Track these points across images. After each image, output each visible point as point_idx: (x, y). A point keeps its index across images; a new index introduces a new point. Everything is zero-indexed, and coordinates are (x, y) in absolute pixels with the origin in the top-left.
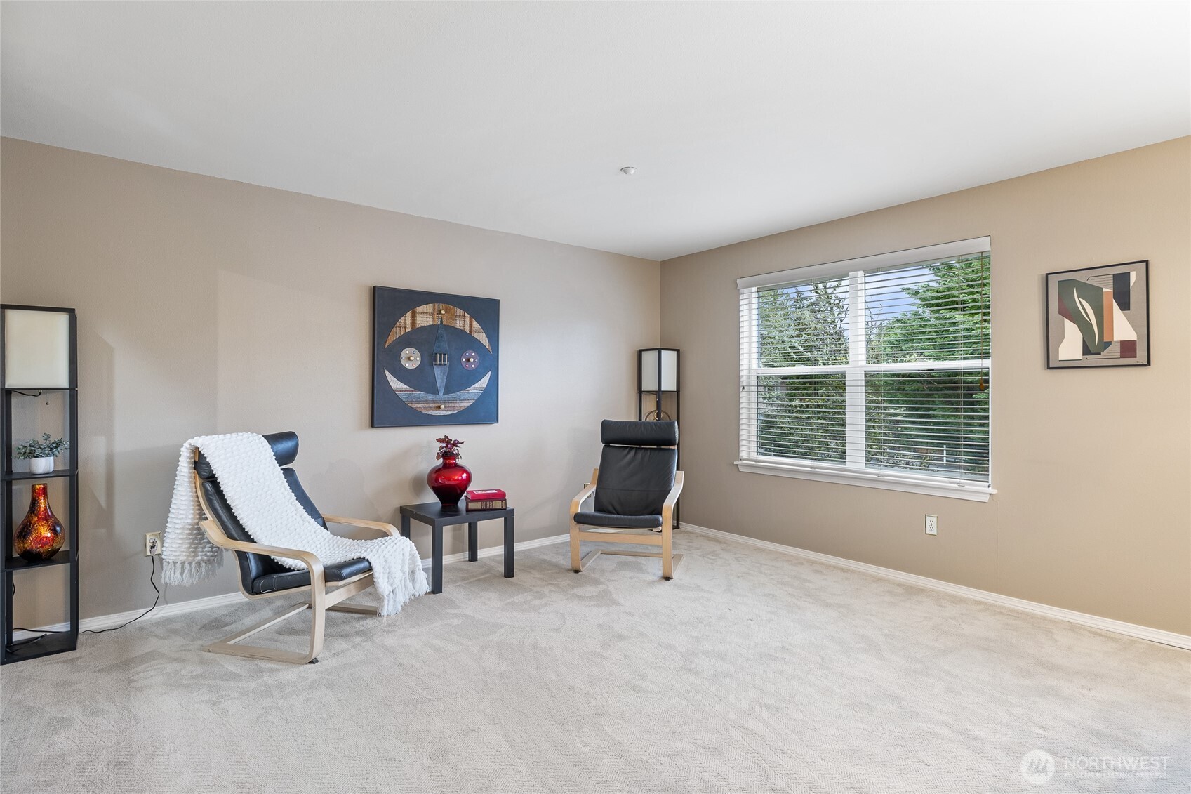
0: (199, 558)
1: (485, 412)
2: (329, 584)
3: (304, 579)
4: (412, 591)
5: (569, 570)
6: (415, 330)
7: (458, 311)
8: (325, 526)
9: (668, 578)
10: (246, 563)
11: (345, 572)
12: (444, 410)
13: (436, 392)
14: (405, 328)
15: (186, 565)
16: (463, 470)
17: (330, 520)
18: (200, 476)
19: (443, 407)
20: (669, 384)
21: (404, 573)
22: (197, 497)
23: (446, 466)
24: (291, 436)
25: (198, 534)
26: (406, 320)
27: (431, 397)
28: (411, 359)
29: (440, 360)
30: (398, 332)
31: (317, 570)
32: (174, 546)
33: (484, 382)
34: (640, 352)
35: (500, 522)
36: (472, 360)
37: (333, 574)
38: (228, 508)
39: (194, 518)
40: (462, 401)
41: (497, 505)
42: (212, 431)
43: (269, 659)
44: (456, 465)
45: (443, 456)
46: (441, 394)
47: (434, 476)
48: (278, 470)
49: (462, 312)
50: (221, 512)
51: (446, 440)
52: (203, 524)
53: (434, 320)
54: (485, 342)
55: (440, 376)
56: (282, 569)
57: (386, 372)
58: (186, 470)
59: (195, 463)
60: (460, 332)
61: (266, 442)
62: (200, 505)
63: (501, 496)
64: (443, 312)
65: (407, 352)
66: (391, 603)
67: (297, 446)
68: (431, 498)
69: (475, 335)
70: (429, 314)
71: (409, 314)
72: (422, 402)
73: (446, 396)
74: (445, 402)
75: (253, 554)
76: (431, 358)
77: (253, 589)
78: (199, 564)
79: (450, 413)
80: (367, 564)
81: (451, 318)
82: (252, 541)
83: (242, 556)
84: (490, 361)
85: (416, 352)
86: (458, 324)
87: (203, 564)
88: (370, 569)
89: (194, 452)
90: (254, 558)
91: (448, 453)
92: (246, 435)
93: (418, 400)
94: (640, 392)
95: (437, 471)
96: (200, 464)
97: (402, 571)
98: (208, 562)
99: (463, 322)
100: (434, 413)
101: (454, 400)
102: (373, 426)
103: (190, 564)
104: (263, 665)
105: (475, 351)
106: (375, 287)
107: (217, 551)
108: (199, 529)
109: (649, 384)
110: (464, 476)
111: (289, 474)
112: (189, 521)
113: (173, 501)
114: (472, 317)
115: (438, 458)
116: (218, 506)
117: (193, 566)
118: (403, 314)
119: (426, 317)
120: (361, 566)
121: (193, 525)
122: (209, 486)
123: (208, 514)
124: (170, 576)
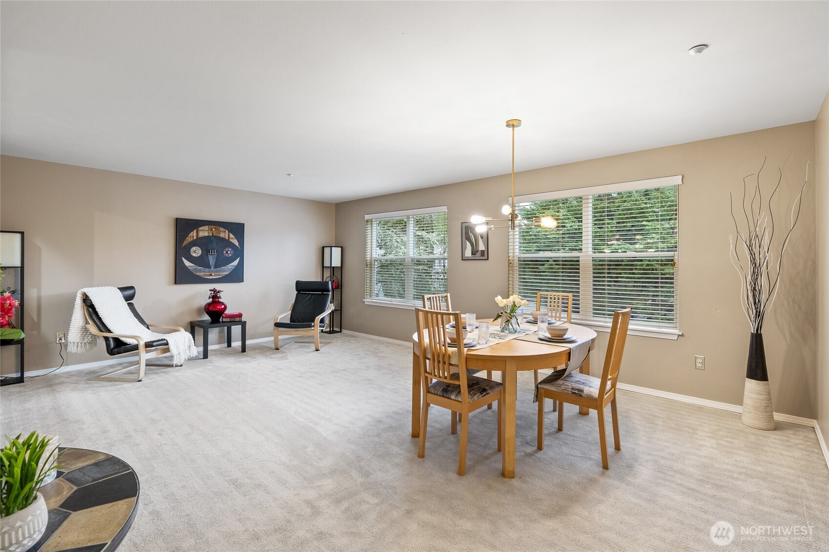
0: (86, 341)
1: (237, 276)
2: (147, 349)
3: (136, 348)
4: (189, 354)
5: (274, 349)
6: (198, 239)
7: (222, 229)
8: (148, 328)
9: (317, 350)
10: (108, 342)
11: (155, 344)
12: (213, 276)
13: (209, 267)
14: (193, 237)
15: (79, 344)
16: (222, 304)
17: (151, 326)
18: (86, 305)
19: (213, 274)
20: (336, 263)
21: (185, 346)
22: (85, 314)
23: (213, 302)
24: (132, 288)
25: (85, 330)
26: (194, 234)
27: (207, 270)
28: (196, 252)
29: (212, 252)
30: (189, 239)
31: (142, 343)
32: (74, 334)
33: (236, 263)
34: (323, 248)
35: (240, 326)
36: (229, 252)
37: (149, 345)
38: (100, 319)
39: (83, 324)
40: (224, 271)
41: (238, 319)
42: (91, 286)
43: (119, 381)
44: (219, 301)
45: (212, 298)
46: (212, 268)
47: (207, 306)
48: (125, 303)
49: (224, 230)
50: (96, 321)
51: (214, 290)
52: (88, 326)
53: (208, 234)
54: (237, 243)
55: (212, 260)
56: (126, 344)
57: (183, 258)
58: (80, 302)
59: (84, 299)
60: (223, 239)
61: (119, 291)
62: (86, 318)
63: (240, 315)
64: (213, 230)
65: (194, 248)
66: (178, 358)
67: (135, 293)
68: (206, 318)
69: (231, 240)
70: (206, 231)
71: (195, 231)
72: (202, 272)
73: (215, 269)
74: (214, 271)
75: (112, 338)
76: (206, 252)
77: (112, 352)
78: (85, 344)
79: (217, 277)
80: (166, 341)
81: (218, 233)
82: (112, 332)
83: (107, 339)
84: (239, 252)
85: (199, 249)
86: (222, 235)
87: (87, 344)
88: (167, 344)
89: (83, 295)
90: (113, 340)
91: (215, 296)
92: (108, 287)
93: (200, 271)
94: (323, 267)
95: (209, 305)
96: (86, 300)
97: (184, 345)
98: (89, 343)
99: (224, 234)
100: (208, 277)
101: (219, 271)
102: (176, 283)
103: (81, 343)
104: (116, 383)
105: (231, 248)
106: (177, 218)
107: (94, 337)
108: (86, 328)
109: (327, 264)
110: (223, 307)
111: (131, 306)
112: (81, 325)
113: (73, 316)
114: (229, 232)
115: (209, 298)
116: (95, 318)
117: (83, 344)
118: (192, 231)
119: (204, 232)
120: (163, 342)
121: (83, 326)
122: (90, 310)
123: (90, 322)
124: (72, 349)
